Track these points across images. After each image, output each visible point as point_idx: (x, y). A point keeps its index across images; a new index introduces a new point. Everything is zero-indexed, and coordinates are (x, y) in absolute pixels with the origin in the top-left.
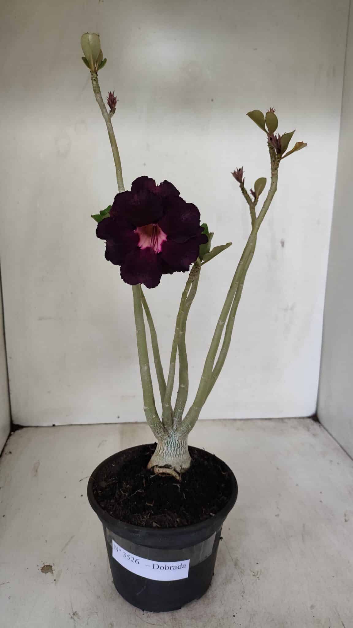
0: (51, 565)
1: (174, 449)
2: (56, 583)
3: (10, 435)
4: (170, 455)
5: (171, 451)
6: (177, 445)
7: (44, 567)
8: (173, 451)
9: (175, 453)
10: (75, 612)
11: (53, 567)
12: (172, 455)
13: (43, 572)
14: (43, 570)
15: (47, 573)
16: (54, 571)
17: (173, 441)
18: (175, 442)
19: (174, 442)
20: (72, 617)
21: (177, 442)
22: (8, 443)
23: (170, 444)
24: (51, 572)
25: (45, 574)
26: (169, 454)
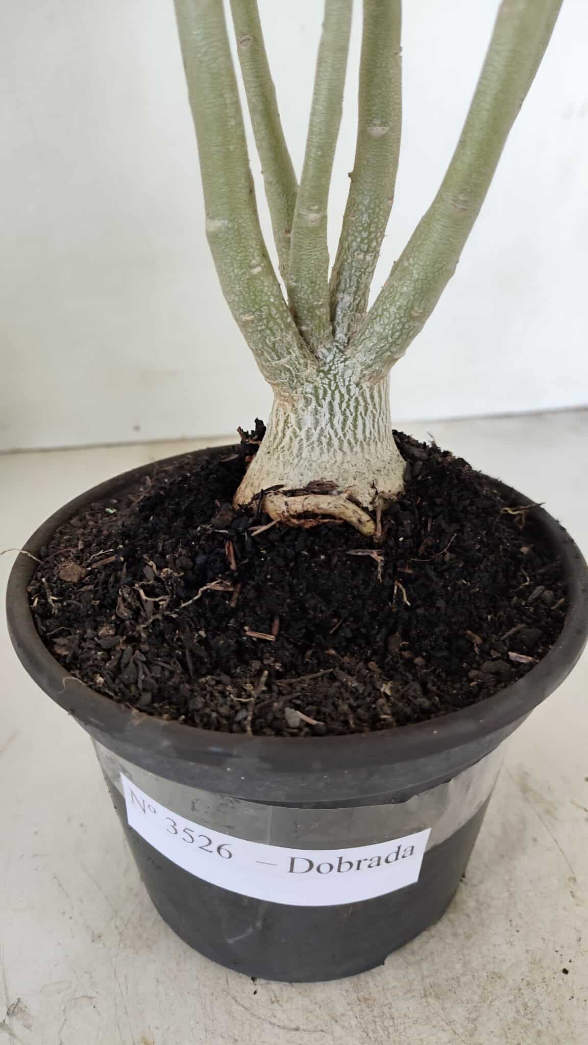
1: (345, 421)
4: (329, 444)
5: (332, 426)
6: (357, 400)
8: (338, 426)
9: (350, 436)
12: (335, 442)
17: (337, 387)
18: (349, 391)
19: (344, 391)
21: (354, 390)
23: (328, 398)
26: (324, 440)
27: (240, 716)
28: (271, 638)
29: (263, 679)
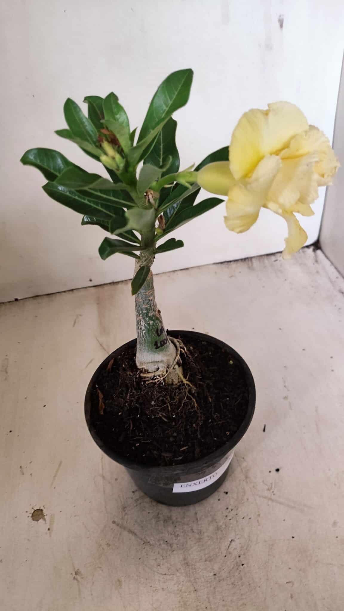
0: (41, 508)
2: (50, 533)
7: (34, 512)
10: (76, 570)
11: (44, 511)
13: (33, 519)
14: (33, 517)
15: (39, 520)
16: (46, 517)
20: (74, 578)
24: (43, 519)
25: (36, 522)
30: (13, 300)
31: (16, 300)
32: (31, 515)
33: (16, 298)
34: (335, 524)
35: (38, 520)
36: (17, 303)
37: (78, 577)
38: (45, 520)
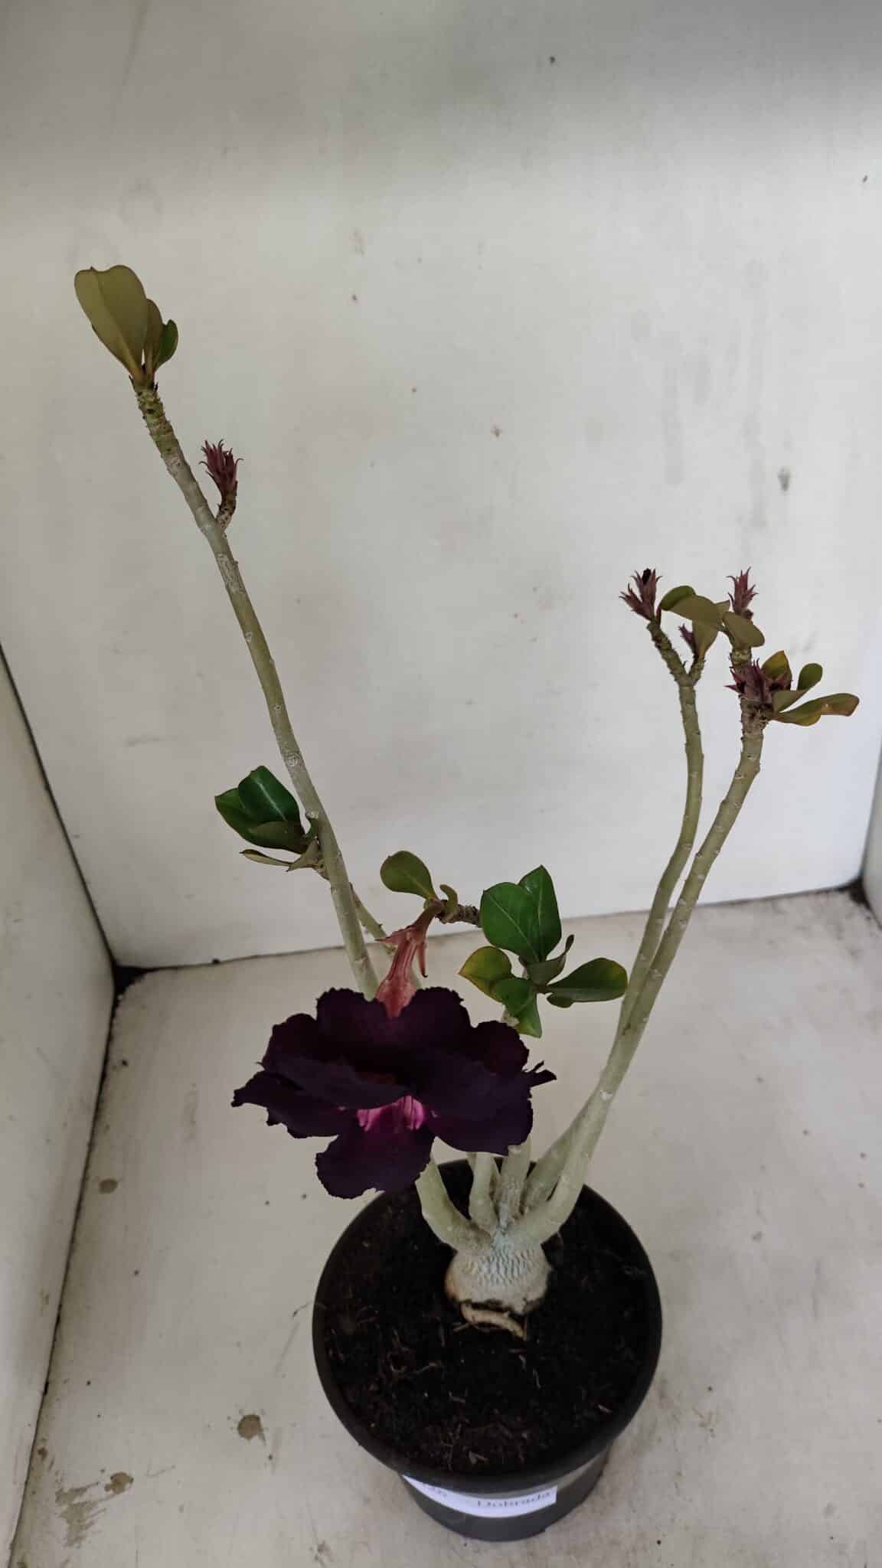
0: (256, 1414)
1: (506, 1269)
2: (273, 1466)
3: (116, 1004)
4: (497, 1280)
5: (499, 1273)
6: (513, 1262)
7: (242, 1420)
8: (503, 1275)
9: (510, 1277)
10: (321, 1543)
11: (263, 1421)
12: (501, 1281)
13: (242, 1435)
14: (241, 1430)
15: (252, 1437)
16: (266, 1434)
17: (501, 1255)
18: (507, 1256)
19: (504, 1256)
20: (316, 1558)
21: (510, 1256)
22: (116, 1028)
23: (496, 1260)
24: (259, 1436)
25: (246, 1441)
26: (495, 1280)
27: (446, 1457)
28: (463, 1401)
29: (459, 1430)
30: (210, 961)
31: (216, 962)
32: (236, 1425)
33: (216, 957)
34: (829, 1510)
35: (249, 1437)
36: (217, 968)
37: (325, 1559)
38: (264, 1439)
